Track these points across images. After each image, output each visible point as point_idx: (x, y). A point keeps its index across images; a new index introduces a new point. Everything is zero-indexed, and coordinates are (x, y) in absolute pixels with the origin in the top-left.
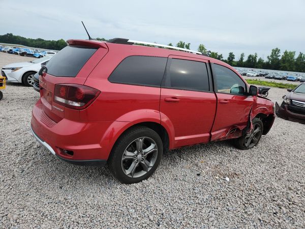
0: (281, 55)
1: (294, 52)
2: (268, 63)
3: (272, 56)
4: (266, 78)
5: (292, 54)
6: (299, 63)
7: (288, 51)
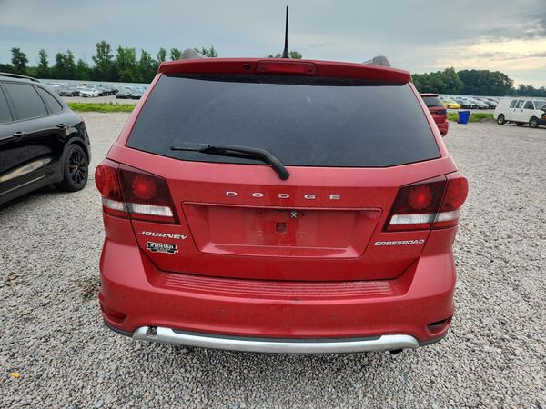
0: (114, 55)
1: (134, 50)
2: (96, 70)
3: (99, 56)
4: (118, 97)
5: (130, 53)
6: (146, 69)
7: (123, 47)
